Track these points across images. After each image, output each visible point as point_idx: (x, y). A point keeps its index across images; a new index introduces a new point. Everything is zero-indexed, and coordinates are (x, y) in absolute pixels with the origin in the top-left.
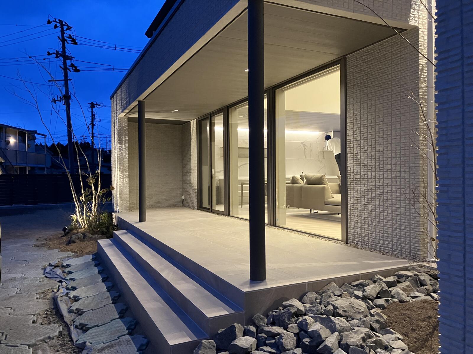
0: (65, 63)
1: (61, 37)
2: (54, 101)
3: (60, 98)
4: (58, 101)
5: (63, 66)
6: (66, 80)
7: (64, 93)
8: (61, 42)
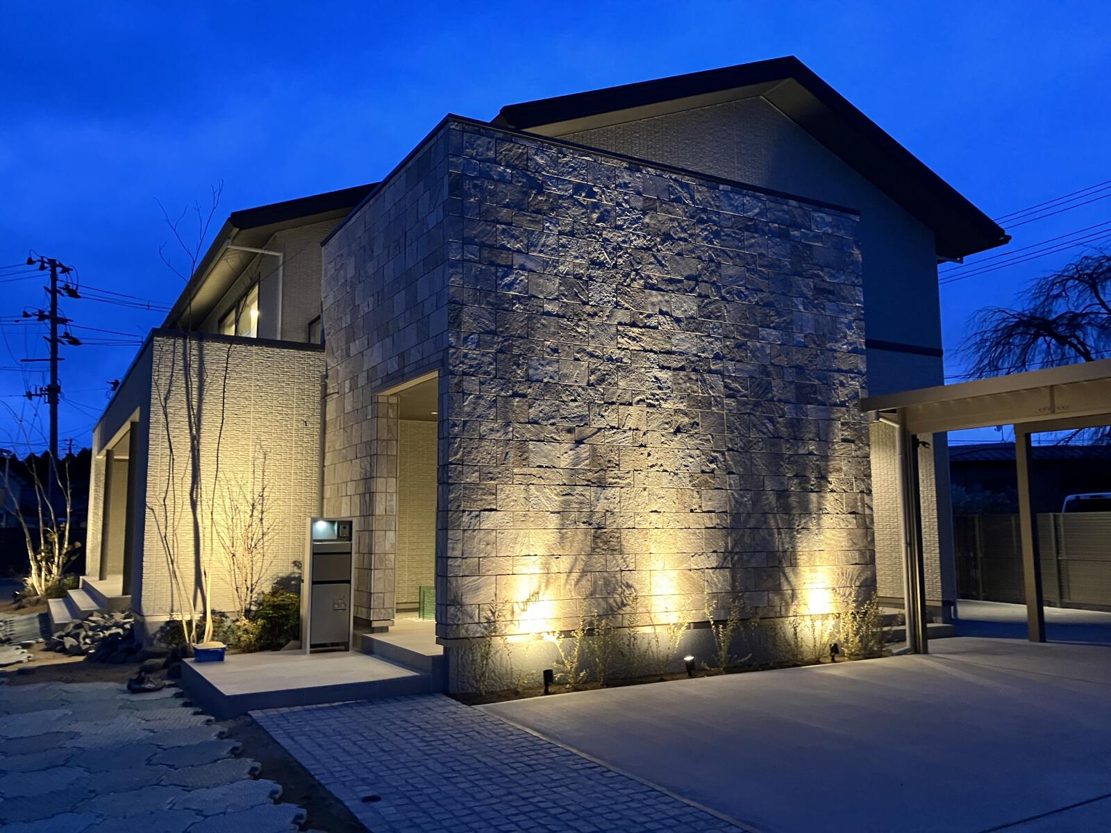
0: (54, 331)
1: (49, 287)
2: (29, 395)
3: (41, 389)
4: (36, 395)
5: (49, 336)
6: (54, 360)
7: (48, 382)
8: (49, 295)
